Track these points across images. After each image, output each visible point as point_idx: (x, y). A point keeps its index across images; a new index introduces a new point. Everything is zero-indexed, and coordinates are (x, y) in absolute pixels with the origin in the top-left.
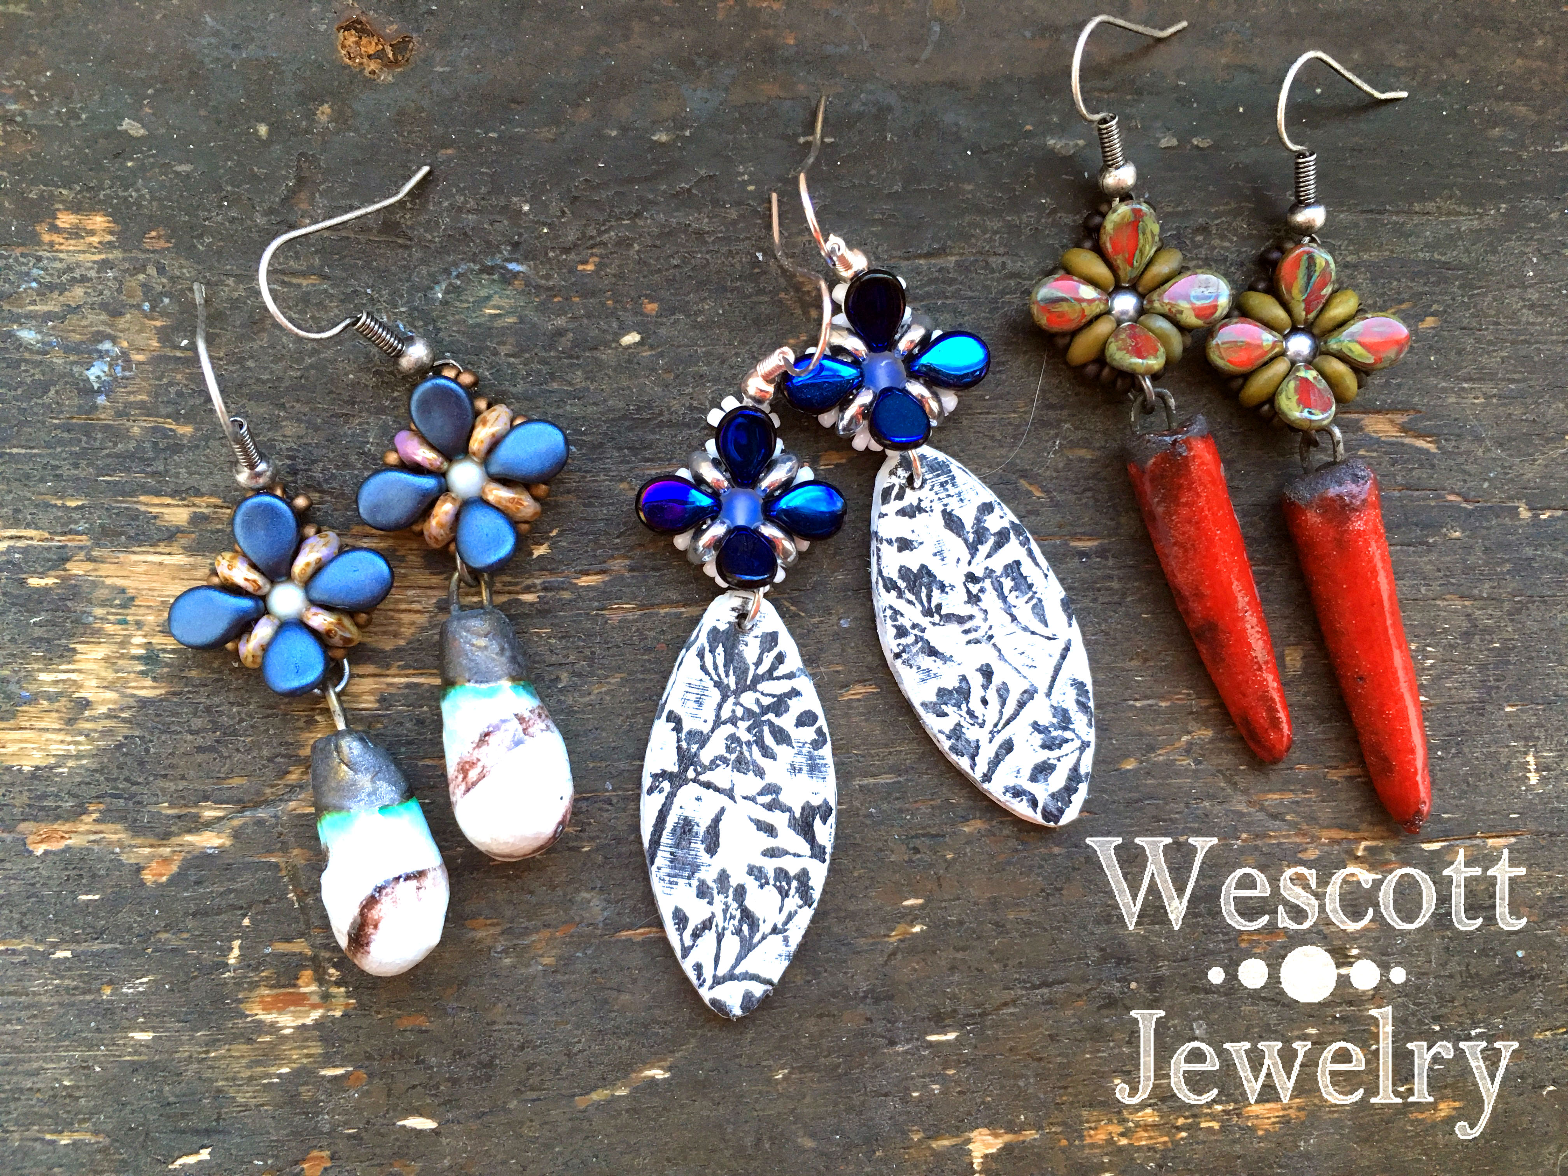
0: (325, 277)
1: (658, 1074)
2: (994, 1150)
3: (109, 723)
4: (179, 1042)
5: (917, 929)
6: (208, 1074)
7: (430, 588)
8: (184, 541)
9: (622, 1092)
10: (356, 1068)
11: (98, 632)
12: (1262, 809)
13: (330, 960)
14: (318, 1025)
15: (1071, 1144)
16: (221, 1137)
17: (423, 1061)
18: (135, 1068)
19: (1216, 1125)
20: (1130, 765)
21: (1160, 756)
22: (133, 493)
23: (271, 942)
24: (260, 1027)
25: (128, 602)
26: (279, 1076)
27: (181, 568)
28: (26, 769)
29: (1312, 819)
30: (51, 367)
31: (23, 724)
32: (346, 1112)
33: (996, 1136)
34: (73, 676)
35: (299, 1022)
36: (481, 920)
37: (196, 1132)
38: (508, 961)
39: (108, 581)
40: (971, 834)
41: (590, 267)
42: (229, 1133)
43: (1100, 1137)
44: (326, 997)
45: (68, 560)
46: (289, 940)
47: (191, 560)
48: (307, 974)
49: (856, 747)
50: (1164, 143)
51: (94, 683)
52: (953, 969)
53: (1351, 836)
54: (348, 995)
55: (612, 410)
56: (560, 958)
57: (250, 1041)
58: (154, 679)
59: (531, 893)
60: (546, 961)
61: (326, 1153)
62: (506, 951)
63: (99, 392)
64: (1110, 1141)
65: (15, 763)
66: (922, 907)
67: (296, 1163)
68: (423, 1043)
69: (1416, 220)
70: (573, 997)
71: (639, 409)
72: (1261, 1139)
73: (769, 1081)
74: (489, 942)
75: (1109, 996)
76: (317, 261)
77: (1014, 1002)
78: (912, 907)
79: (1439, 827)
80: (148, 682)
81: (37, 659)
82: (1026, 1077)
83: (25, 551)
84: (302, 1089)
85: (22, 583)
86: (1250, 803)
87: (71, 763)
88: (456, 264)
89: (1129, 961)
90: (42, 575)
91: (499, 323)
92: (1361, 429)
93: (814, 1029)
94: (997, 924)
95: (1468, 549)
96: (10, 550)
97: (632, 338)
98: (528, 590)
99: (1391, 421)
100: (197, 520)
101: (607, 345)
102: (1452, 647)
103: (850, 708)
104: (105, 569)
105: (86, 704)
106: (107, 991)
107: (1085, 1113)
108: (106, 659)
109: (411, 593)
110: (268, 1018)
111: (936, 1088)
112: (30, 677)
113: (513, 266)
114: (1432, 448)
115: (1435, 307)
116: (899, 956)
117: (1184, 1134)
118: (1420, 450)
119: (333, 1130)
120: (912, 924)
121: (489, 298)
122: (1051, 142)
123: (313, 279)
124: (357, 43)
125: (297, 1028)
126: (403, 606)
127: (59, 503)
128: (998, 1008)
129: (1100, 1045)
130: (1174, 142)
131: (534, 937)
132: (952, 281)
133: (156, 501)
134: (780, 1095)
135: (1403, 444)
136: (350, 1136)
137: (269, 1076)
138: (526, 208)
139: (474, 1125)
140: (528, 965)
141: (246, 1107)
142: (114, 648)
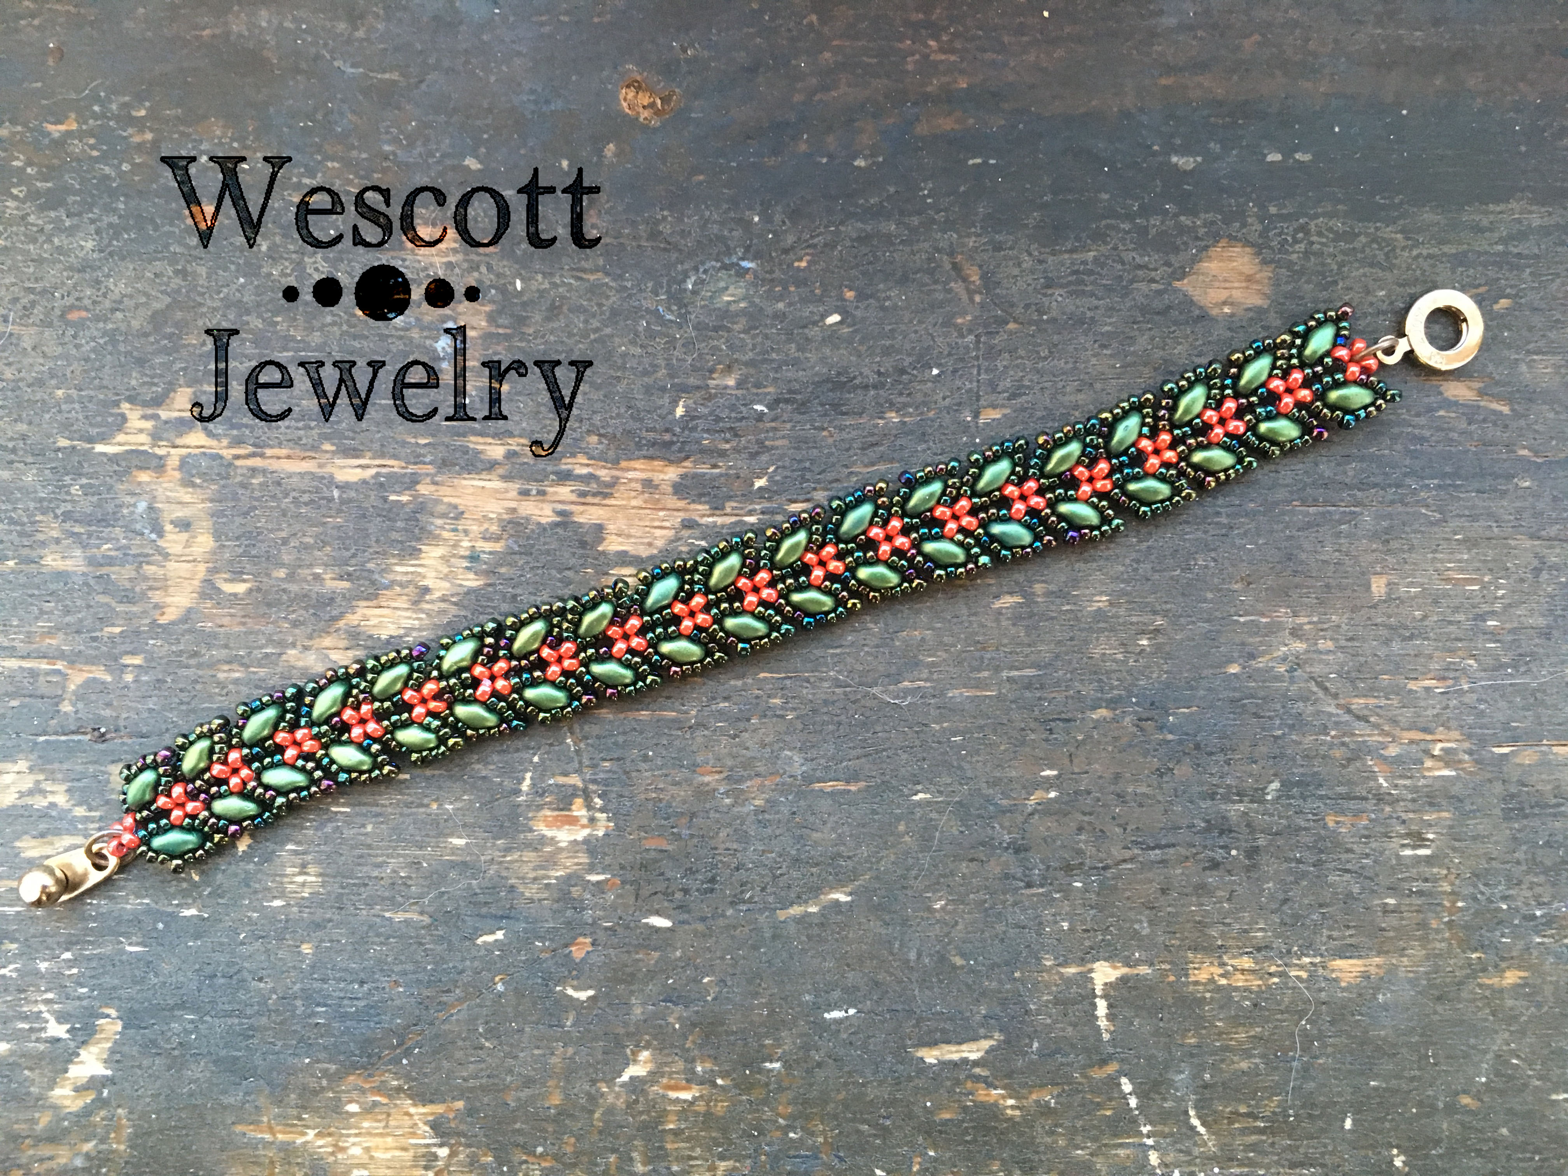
0: (607, 274)
1: (843, 898)
2: (1113, 979)
3: (443, 605)
4: (483, 848)
5: (1053, 795)
6: (504, 874)
7: (678, 510)
8: (501, 471)
9: (813, 909)
10: (614, 876)
11: (437, 537)
12: (1349, 711)
13: (595, 792)
14: (586, 841)
15: (1178, 980)
16: (512, 922)
17: (662, 874)
18: (453, 865)
19: (1304, 975)
20: (1234, 669)
21: (1261, 663)
22: (464, 435)
23: (553, 775)
24: (543, 840)
25: (460, 516)
26: (557, 878)
27: (496, 491)
28: (383, 637)
29: (1394, 722)
30: (411, 339)
31: (383, 604)
32: (604, 909)
33: (1115, 968)
34: (419, 570)
35: (572, 838)
36: (709, 768)
37: (495, 917)
38: (728, 801)
39: (446, 500)
40: (1098, 720)
41: (804, 264)
42: (518, 920)
43: (1203, 976)
44: (592, 820)
45: (418, 483)
46: (566, 774)
47: (505, 485)
48: (579, 801)
49: (1005, 646)
50: (1270, 158)
51: (434, 574)
52: (1080, 829)
53: (1429, 737)
54: (609, 819)
55: (816, 374)
56: (767, 801)
57: (536, 850)
58: (476, 573)
59: (747, 749)
60: (757, 802)
61: (588, 940)
62: (727, 793)
63: (444, 359)
64: (1212, 981)
65: (375, 632)
66: (1057, 777)
67: (566, 946)
68: (661, 860)
69: (1492, 217)
70: (778, 832)
71: (839, 374)
72: (1344, 990)
73: (930, 909)
74: (713, 785)
75: (1212, 860)
76: (601, 262)
77: (1132, 860)
78: (1048, 778)
79: (1509, 734)
80: (472, 576)
81: (394, 556)
82: (1141, 922)
83: (389, 476)
84: (573, 889)
85: (385, 499)
86: (1338, 706)
87: (415, 634)
88: (703, 263)
89: (1230, 831)
90: (399, 493)
91: (733, 308)
92: (1441, 393)
93: (965, 871)
94: (1119, 795)
95: (1537, 496)
96: (378, 474)
97: (835, 318)
98: (750, 513)
99: (1470, 388)
100: (511, 455)
101: (815, 323)
102: (1522, 580)
103: (1000, 614)
104: (444, 490)
105: (426, 590)
106: (435, 806)
107: (1190, 955)
108: (442, 557)
109: (661, 514)
110: (549, 833)
111: (1065, 925)
112: (387, 570)
113: (746, 264)
114: (1506, 410)
115: (1508, 290)
116: (1036, 817)
117: (1276, 980)
118: (1494, 412)
119: (594, 923)
120: (1047, 791)
121: (727, 288)
122: (1174, 159)
123: (600, 275)
124: (636, 97)
125: (571, 842)
126: (657, 524)
127: (413, 441)
128: (1118, 863)
129: (1205, 900)
130: (1278, 157)
131: (749, 783)
132: (1091, 272)
133: (480, 440)
134: (938, 921)
135: (1479, 407)
136: (606, 929)
137: (549, 877)
138: (756, 219)
139: (700, 927)
140: (743, 805)
141: (532, 901)
142: (448, 549)
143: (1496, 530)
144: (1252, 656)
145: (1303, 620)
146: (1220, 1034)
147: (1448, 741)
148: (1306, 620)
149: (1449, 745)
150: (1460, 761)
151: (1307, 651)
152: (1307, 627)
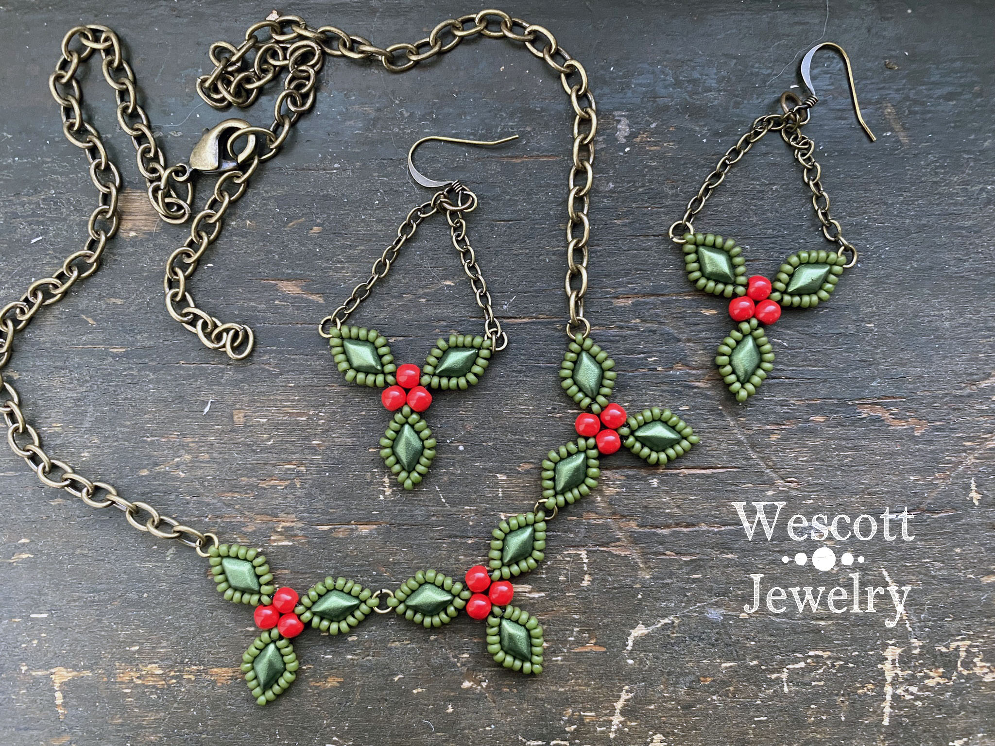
143: (316, 380)
144: (156, 465)
145: (189, 440)
146: (137, 717)
147: (287, 521)
148: (190, 440)
149: (288, 524)
150: (296, 536)
151: (191, 462)
152: (191, 445)
